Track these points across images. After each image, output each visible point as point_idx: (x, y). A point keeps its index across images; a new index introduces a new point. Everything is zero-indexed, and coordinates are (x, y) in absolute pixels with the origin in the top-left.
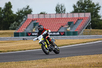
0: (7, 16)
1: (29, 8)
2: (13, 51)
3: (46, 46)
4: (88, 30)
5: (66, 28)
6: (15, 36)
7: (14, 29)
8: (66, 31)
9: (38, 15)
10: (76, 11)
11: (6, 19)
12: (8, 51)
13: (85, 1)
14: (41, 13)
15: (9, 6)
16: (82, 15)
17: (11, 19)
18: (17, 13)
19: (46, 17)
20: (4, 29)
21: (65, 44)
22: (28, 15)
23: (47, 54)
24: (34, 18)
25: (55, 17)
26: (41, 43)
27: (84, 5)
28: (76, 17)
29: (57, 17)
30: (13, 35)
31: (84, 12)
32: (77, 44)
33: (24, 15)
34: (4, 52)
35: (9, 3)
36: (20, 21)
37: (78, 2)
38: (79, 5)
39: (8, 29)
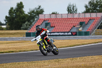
0: (19, 16)
1: (41, 8)
2: (24, 51)
3: (44, 47)
4: (100, 30)
5: (78, 28)
6: (27, 36)
7: (26, 29)
8: (77, 31)
9: (50, 15)
10: (87, 11)
11: (18, 19)
12: (20, 51)
13: (96, 1)
14: (53, 13)
15: (20, 6)
16: (94, 15)
17: (23, 19)
18: (29, 13)
19: (58, 17)
20: (16, 29)
21: (77, 44)
22: (40, 15)
23: (45, 55)
24: (46, 18)
25: (66, 17)
26: (39, 44)
27: (96, 5)
28: (87, 17)
29: (69, 17)
30: (25, 35)
31: (95, 12)
32: (89, 44)
33: (35, 15)
34: (16, 52)
35: (21, 3)
36: (32, 21)
37: (90, 3)
38: (90, 5)
39: (20, 29)
